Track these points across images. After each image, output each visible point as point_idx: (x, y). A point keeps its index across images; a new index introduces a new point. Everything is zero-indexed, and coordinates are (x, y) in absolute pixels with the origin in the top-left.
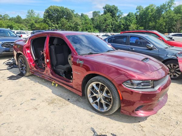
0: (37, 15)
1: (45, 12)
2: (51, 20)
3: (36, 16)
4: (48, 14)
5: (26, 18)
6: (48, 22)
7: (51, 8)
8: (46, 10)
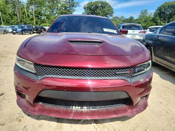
0: (149, 14)
1: (156, 11)
2: (162, 18)
3: (148, 16)
4: (159, 12)
5: (138, 18)
6: (157, 20)
7: (165, 5)
8: (158, 8)
